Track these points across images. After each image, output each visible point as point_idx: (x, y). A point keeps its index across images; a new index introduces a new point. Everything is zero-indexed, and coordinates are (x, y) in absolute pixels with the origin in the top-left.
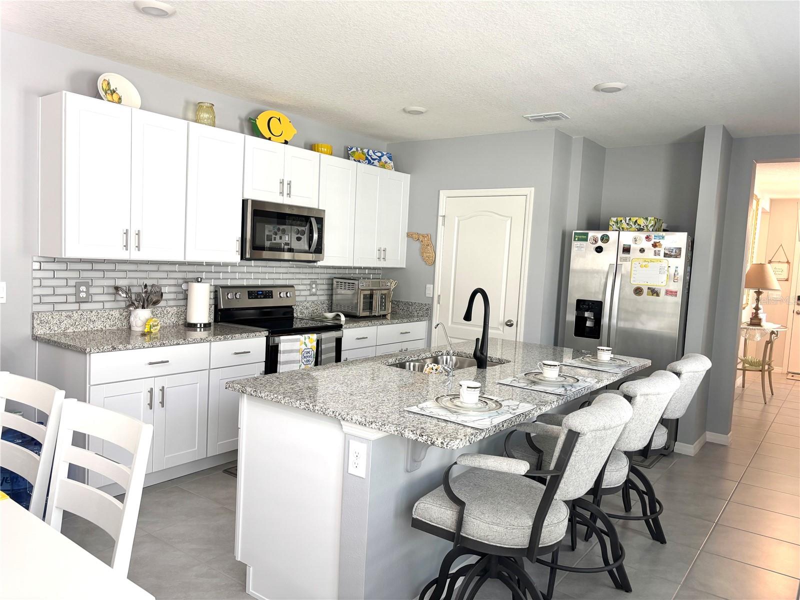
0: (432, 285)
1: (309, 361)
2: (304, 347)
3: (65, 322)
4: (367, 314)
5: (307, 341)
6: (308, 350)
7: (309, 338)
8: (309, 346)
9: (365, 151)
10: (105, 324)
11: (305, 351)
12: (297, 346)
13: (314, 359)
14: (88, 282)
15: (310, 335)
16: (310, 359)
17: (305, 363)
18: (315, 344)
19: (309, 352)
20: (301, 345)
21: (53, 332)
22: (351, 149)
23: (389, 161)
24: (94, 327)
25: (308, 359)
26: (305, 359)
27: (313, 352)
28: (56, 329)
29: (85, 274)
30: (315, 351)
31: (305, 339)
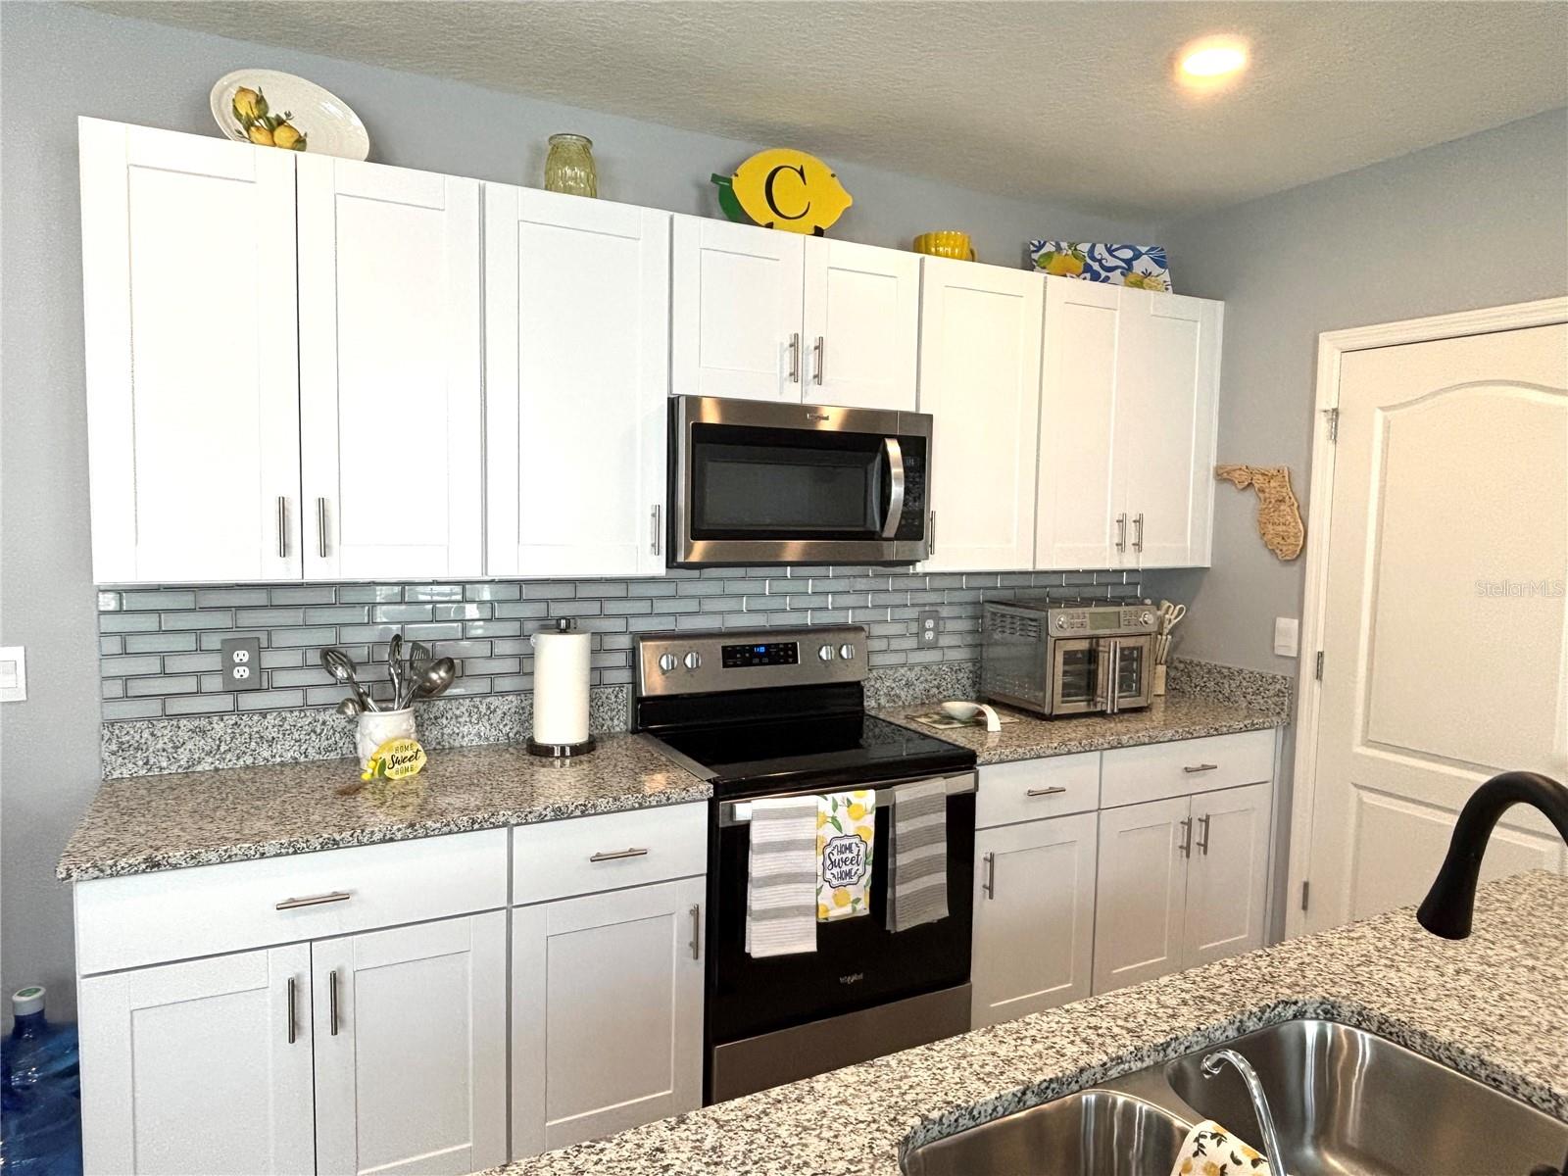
0: (1296, 622)
1: (848, 874)
2: (830, 831)
3: (190, 745)
4: (1082, 707)
5: (842, 810)
6: (846, 842)
7: (849, 802)
8: (850, 827)
9: (1084, 247)
10: (304, 747)
11: (835, 843)
12: (806, 829)
13: (869, 869)
14: (258, 639)
15: (850, 795)
16: (855, 868)
17: (835, 882)
18: (869, 822)
19: (849, 848)
20: (819, 827)
21: (156, 772)
22: (1041, 247)
23: (1156, 269)
24: (273, 756)
25: (845, 868)
26: (836, 871)
27: (862, 847)
28: (164, 764)
29: (247, 619)
30: (871, 843)
31: (835, 807)
